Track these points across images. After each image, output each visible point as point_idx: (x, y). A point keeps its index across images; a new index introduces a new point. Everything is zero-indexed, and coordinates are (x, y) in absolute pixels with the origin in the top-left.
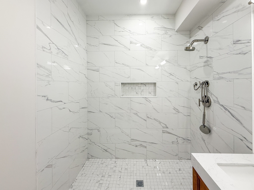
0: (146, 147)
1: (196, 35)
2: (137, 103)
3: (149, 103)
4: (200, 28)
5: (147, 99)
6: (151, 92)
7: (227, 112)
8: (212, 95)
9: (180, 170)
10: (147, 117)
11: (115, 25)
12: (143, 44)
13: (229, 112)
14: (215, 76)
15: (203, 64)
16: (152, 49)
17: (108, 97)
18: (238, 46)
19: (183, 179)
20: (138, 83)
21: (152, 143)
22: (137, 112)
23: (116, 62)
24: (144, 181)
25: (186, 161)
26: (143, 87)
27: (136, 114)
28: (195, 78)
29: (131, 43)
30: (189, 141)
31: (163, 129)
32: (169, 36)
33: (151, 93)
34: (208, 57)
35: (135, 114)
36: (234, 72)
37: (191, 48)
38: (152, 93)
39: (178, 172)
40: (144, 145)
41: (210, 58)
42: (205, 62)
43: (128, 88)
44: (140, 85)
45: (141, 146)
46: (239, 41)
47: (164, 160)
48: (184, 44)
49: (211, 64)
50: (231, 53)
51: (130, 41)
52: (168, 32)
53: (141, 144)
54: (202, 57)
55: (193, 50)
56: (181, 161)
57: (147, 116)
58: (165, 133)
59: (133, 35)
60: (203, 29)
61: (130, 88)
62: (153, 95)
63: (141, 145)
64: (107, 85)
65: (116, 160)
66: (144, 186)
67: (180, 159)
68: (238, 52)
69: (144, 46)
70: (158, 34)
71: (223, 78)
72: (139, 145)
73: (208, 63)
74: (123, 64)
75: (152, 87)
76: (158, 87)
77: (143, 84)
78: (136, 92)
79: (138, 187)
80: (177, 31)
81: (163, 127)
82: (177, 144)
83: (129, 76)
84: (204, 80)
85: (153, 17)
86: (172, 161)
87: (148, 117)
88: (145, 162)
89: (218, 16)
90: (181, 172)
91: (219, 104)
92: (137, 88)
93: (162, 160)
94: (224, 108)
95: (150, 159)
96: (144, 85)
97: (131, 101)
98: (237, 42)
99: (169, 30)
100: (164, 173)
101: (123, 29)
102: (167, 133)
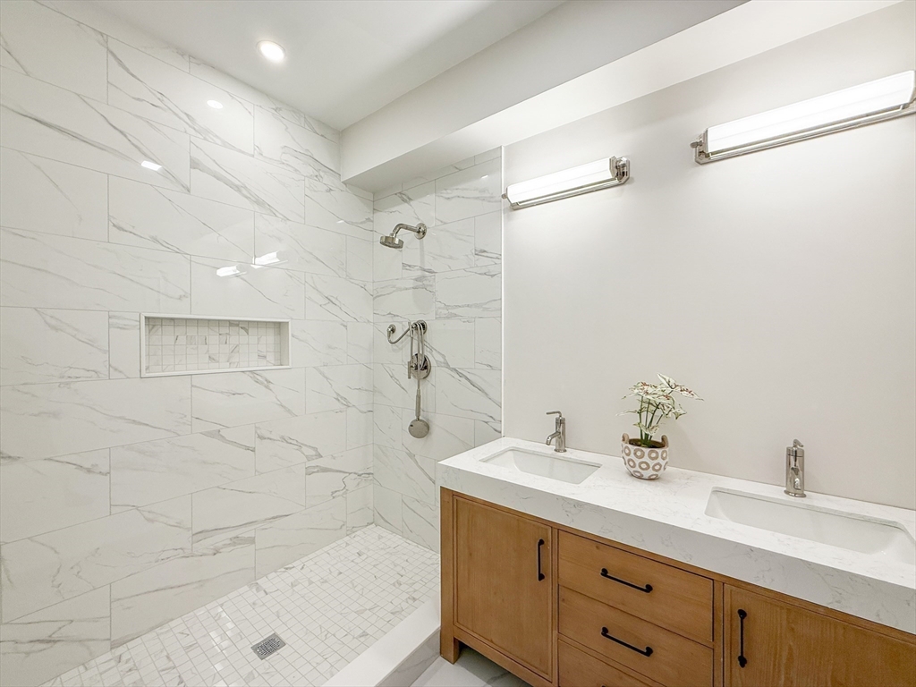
0: (252, 541)
1: (393, 209)
2: (222, 392)
3: (264, 388)
4: (406, 199)
5: (258, 377)
6: (267, 352)
7: (463, 379)
8: (434, 352)
9: (359, 554)
10: (259, 437)
11: (111, 57)
12: (245, 188)
13: (467, 379)
14: (440, 310)
15: (411, 284)
16: (277, 214)
17: (63, 380)
18: (483, 261)
19: (374, 566)
20: (219, 320)
21: (274, 518)
22: (219, 427)
23: (114, 225)
24: (278, 633)
25: (366, 529)
26: (237, 337)
27: (216, 434)
28: (390, 314)
29: (195, 164)
30: (371, 477)
31: (308, 464)
32: (326, 188)
33: (265, 357)
34: (425, 270)
35: (210, 434)
36: (477, 306)
37: (397, 241)
38: (271, 357)
39: (358, 560)
40: (246, 535)
41: (430, 271)
42: (416, 280)
43: (173, 338)
44: (224, 330)
45: (234, 544)
46: (485, 251)
47: (311, 556)
48: (362, 223)
49: (431, 286)
50: (471, 270)
51: (191, 159)
52: (322, 174)
53: (234, 535)
54: (409, 266)
55: (399, 247)
56: (353, 535)
57: (258, 432)
58: (313, 472)
59: (205, 139)
60: (412, 203)
61: (182, 339)
62: (273, 362)
63: (236, 541)
64: (53, 322)
65: (118, 651)
66: (286, 641)
67: (351, 531)
68: (483, 271)
69: (249, 195)
70: (296, 170)
71: (456, 315)
72: (228, 542)
73: (424, 281)
74: (155, 240)
75: (269, 338)
76: (293, 336)
77: (238, 325)
78: (207, 356)
79: (267, 659)
80: (345, 183)
81: (307, 456)
82: (345, 493)
83: (183, 293)
84: (414, 320)
85: (280, 109)
86: (334, 545)
87: (261, 438)
88: (254, 590)
89: (449, 191)
90: (364, 557)
91: (448, 366)
92: (214, 338)
93: (304, 559)
94: (458, 373)
95: (266, 575)
96: (242, 331)
97: (196, 386)
98: (480, 252)
99: (325, 172)
100: (326, 582)
101: (159, 96)
102: (318, 471)
